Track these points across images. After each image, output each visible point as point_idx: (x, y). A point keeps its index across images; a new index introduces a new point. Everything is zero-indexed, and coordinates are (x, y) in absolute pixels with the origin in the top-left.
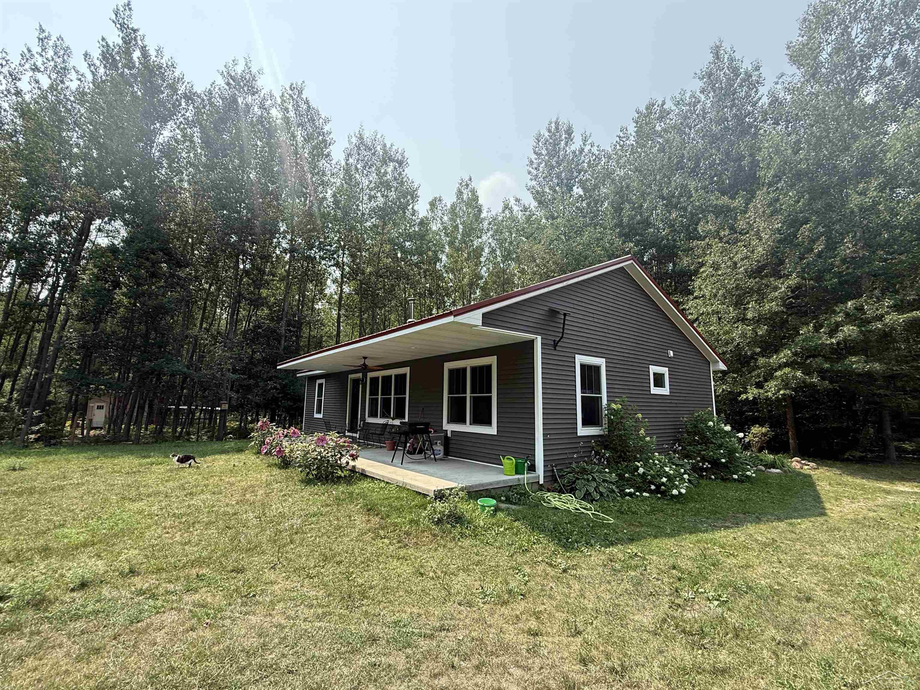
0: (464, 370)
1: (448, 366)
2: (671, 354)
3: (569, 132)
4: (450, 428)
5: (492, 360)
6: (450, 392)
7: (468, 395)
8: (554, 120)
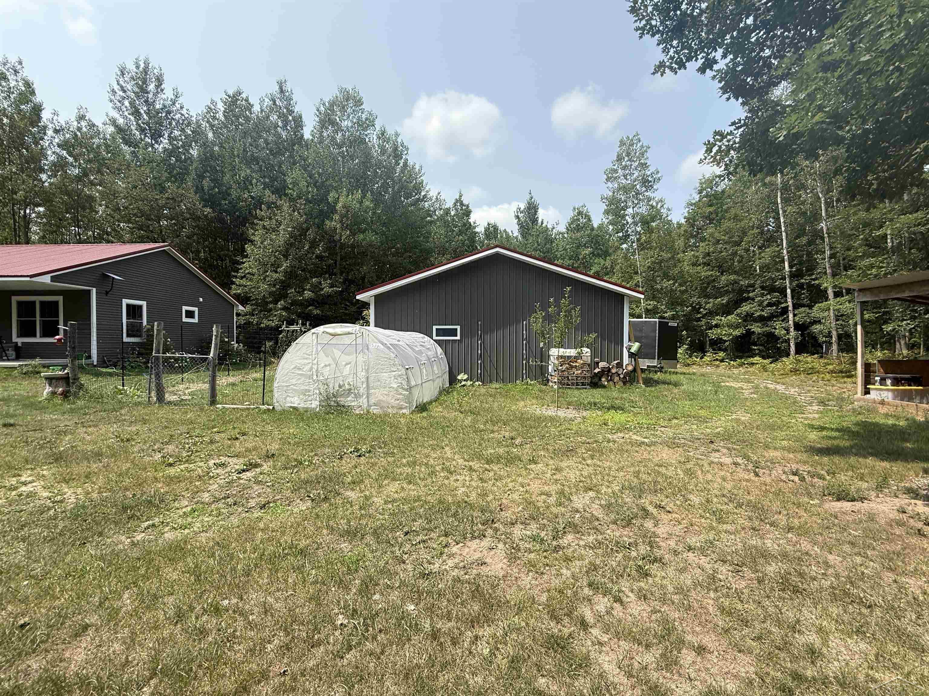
0: (34, 303)
1: (15, 299)
2: (201, 300)
3: (159, 81)
4: (20, 341)
5: (60, 299)
6: (19, 316)
7: (38, 318)
8: (142, 58)
